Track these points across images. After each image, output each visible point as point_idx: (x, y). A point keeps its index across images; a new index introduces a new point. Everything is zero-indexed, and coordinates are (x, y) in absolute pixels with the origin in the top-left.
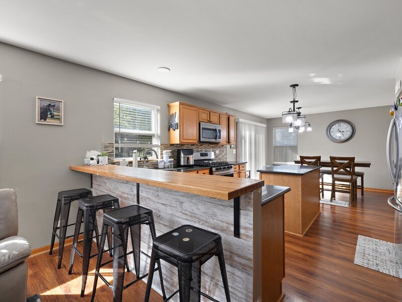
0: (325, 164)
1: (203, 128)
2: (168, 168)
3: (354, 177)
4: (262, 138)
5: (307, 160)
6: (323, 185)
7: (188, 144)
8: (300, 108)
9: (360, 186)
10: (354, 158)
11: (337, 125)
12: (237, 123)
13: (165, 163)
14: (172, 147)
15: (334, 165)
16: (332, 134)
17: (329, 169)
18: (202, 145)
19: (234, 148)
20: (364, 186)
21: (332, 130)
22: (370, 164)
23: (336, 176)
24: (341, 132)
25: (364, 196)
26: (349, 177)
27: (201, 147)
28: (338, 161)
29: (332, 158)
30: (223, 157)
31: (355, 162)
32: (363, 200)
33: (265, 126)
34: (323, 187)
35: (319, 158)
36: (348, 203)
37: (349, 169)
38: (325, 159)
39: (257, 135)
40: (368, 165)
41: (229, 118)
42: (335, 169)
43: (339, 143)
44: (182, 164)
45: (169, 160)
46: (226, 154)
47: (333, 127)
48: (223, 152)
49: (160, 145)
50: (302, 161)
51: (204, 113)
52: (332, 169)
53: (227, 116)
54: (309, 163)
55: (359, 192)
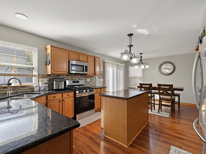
0: (155, 89)
1: (71, 64)
2: (43, 91)
3: (173, 97)
4: (122, 72)
5: (143, 86)
6: (154, 101)
7: (64, 75)
8: (142, 54)
9: (177, 102)
10: (172, 85)
11: (165, 65)
12: (104, 63)
13: (40, 88)
14: (49, 76)
15: (160, 89)
16: (162, 70)
17: (158, 91)
18: (76, 76)
19: (102, 78)
20: (181, 101)
21: (162, 68)
22: (183, 89)
23: (161, 96)
24: (167, 69)
25: (180, 108)
26: (169, 97)
27: (75, 77)
28: (162, 87)
29: (159, 85)
30: (93, 83)
31: (173, 88)
32: (179, 111)
33: (124, 65)
34: (154, 102)
35: (151, 85)
36: (169, 114)
37: (169, 92)
38: (155, 85)
39: (118, 71)
40: (182, 90)
41: (95, 59)
42: (161, 91)
43: (166, 75)
44: (54, 88)
45: (45, 85)
46: (95, 81)
47: (162, 66)
48: (93, 80)
49: (37, 75)
50: (141, 86)
51: (73, 54)
52: (159, 91)
53: (94, 58)
54: (145, 88)
55: (176, 106)
